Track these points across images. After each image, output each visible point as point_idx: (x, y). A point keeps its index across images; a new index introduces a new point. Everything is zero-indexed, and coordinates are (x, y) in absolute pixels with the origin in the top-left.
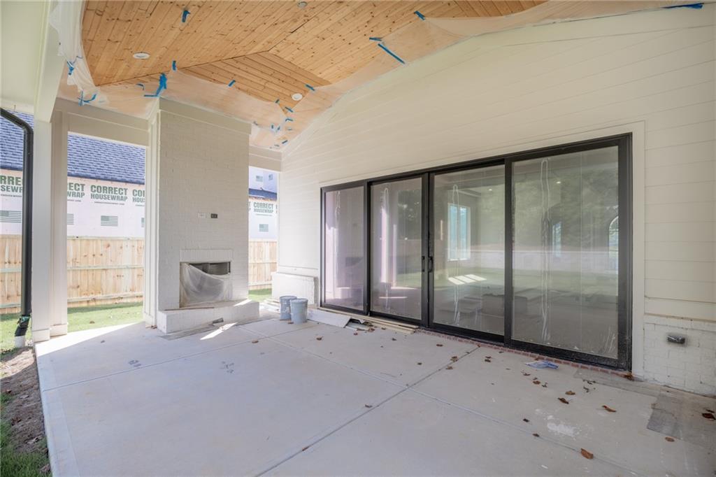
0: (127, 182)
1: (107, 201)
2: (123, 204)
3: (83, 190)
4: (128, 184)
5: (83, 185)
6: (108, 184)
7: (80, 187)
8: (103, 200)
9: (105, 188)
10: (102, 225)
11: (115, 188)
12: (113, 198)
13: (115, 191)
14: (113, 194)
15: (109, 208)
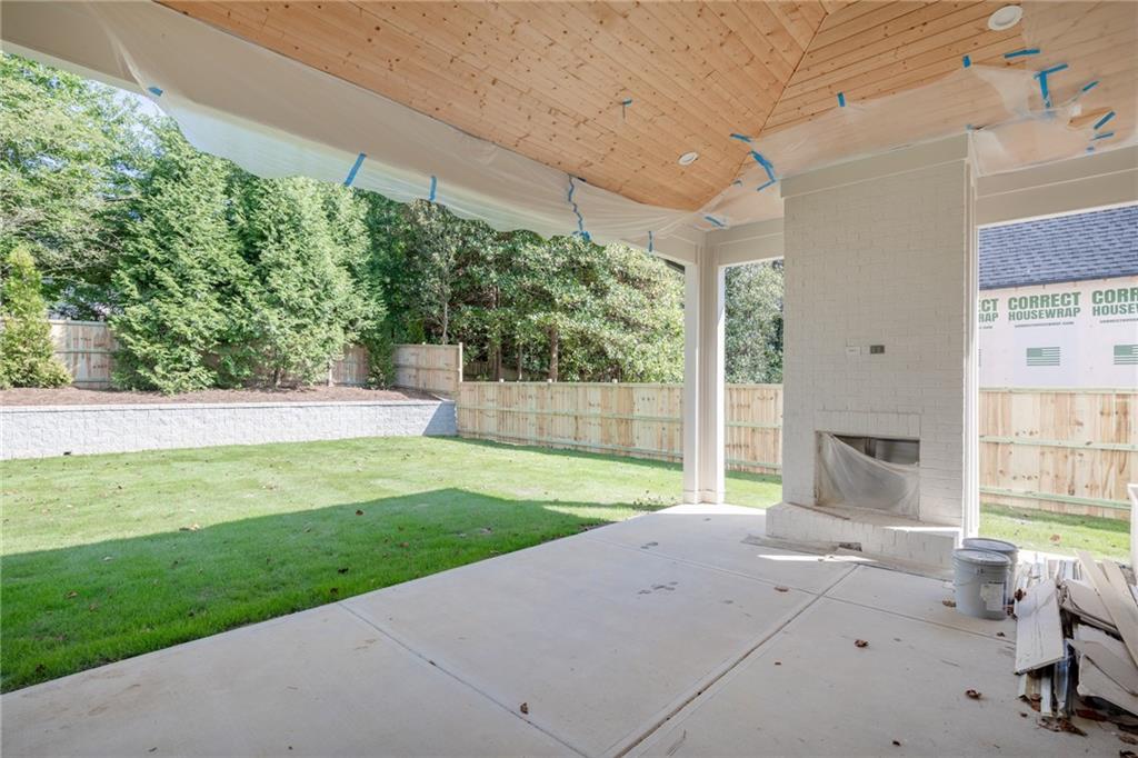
0: (1075, 280)
1: (1038, 321)
2: (1072, 323)
3: (995, 309)
4: (1078, 283)
5: (995, 301)
6: (1038, 291)
7: (991, 304)
8: (1030, 321)
9: (1034, 300)
10: (1030, 364)
11: (1053, 296)
12: (1050, 314)
13: (1054, 300)
14: (1051, 308)
15: (1042, 334)
